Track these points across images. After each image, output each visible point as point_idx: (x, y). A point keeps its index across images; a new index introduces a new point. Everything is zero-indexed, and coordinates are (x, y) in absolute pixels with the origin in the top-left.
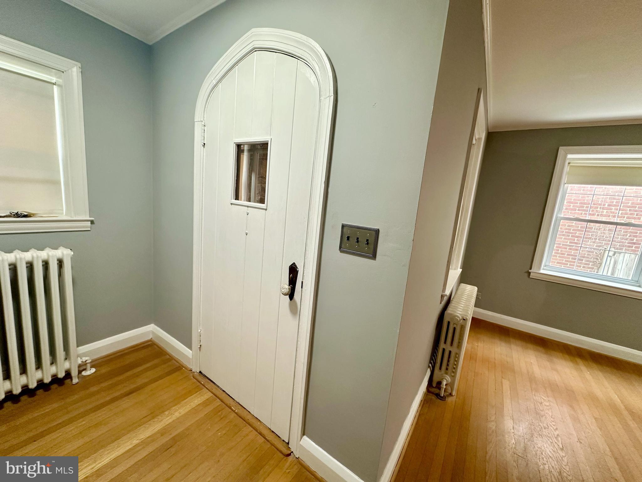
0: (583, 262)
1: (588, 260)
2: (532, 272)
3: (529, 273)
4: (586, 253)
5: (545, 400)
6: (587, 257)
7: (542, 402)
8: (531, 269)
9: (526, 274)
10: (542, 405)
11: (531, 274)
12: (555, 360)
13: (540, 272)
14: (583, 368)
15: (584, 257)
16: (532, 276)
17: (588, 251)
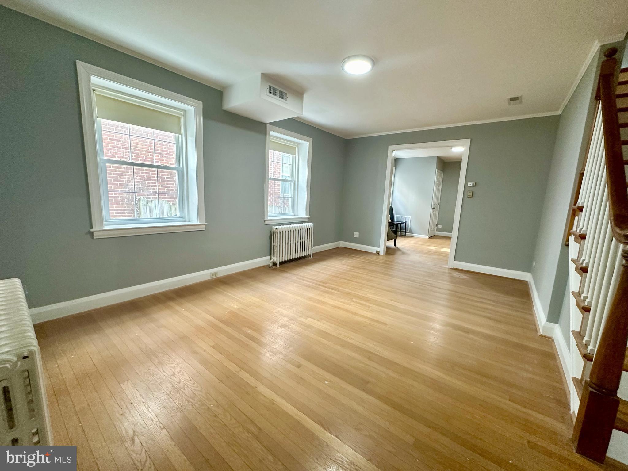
0: (126, 214)
1: (129, 212)
2: (95, 231)
3: (92, 234)
4: (126, 206)
5: (175, 366)
6: (128, 210)
7: (174, 372)
8: (92, 228)
9: (89, 236)
10: (175, 376)
11: (95, 234)
12: (155, 316)
13: (104, 229)
14: (178, 308)
15: (125, 210)
16: (96, 237)
17: (127, 203)
